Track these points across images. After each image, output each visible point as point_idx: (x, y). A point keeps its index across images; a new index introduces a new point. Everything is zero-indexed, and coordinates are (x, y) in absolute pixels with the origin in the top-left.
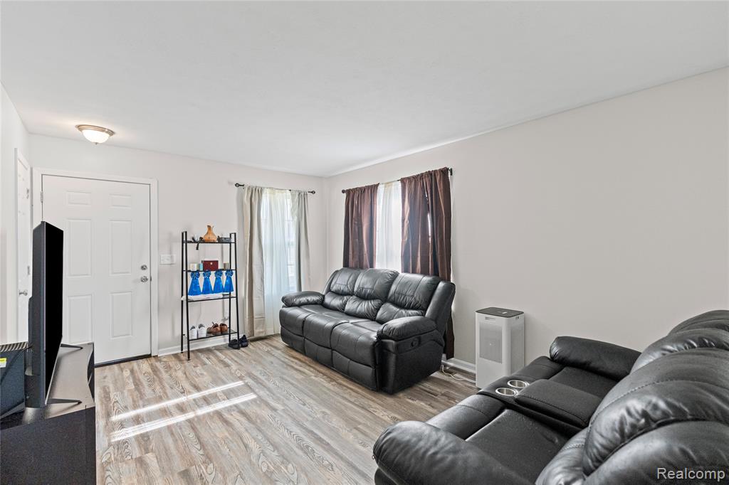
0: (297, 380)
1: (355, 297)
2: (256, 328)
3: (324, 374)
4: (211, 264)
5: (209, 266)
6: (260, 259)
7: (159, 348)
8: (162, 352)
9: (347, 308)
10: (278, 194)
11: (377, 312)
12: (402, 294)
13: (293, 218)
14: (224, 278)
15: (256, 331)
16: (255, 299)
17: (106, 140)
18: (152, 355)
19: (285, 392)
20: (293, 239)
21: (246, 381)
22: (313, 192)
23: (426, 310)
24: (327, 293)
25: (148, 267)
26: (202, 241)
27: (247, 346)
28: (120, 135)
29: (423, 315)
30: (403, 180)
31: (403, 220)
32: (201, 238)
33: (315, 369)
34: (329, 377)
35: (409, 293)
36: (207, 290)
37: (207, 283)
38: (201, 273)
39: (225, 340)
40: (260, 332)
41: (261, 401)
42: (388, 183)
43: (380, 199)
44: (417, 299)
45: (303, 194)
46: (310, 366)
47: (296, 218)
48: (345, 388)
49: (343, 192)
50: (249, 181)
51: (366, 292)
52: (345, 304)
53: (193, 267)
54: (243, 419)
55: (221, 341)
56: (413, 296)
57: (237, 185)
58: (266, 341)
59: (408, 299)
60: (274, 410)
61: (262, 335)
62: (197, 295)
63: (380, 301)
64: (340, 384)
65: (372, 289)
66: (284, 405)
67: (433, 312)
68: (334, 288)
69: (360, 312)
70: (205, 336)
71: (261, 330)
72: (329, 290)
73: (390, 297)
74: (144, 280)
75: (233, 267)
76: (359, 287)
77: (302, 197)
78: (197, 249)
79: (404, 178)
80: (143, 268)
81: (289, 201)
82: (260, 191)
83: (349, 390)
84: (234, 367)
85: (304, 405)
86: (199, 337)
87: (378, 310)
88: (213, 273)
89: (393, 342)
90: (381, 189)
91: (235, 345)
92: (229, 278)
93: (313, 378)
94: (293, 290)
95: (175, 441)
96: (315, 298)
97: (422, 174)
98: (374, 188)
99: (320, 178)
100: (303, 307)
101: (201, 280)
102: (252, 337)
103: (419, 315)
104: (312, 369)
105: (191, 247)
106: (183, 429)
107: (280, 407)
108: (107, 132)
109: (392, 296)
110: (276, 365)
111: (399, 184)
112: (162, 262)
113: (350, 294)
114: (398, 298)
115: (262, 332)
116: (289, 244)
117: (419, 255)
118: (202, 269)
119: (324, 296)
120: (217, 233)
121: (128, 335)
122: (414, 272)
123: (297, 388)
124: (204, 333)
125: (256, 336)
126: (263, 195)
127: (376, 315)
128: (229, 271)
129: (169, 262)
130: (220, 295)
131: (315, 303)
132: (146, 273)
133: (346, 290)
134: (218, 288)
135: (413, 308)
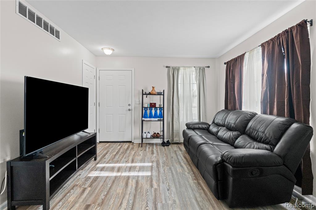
0: (177, 172)
1: (225, 128)
2: (175, 138)
3: (194, 173)
4: (153, 104)
5: (153, 105)
6: (177, 103)
7: (134, 139)
8: (135, 141)
9: (219, 134)
10: (188, 70)
11: (236, 140)
12: (255, 130)
13: (196, 81)
14: (158, 111)
15: (175, 139)
16: (174, 123)
17: (111, 53)
18: (132, 142)
19: (165, 178)
20: (196, 93)
21: (153, 164)
22: (209, 67)
23: (275, 146)
24: (212, 124)
25: (131, 105)
26: (150, 94)
27: (168, 146)
28: (116, 51)
29: (272, 150)
30: (263, 45)
31: (263, 75)
32: (150, 93)
33: (191, 168)
34: (195, 176)
35: (261, 130)
36: (151, 116)
37: (151, 113)
38: (148, 108)
39: (161, 141)
40: (176, 140)
41: (151, 178)
42: (251, 51)
43: (246, 63)
44: (267, 135)
45: (202, 69)
46: (190, 165)
47: (198, 82)
48: (200, 188)
49: (225, 64)
50: (172, 65)
51: (231, 125)
52: (218, 132)
53: (146, 105)
54: (134, 186)
55: (159, 141)
56: (264, 132)
57: (167, 67)
58: (179, 145)
59: (261, 134)
60: (152, 186)
61: (178, 141)
62: (146, 118)
63: (239, 133)
64: (199, 184)
65: (235, 124)
66: (159, 186)
67: (282, 149)
68: (216, 121)
69: (224, 138)
70: (149, 137)
71: (177, 139)
72: (213, 122)
73: (247, 131)
74: (129, 110)
75: (162, 106)
76: (227, 122)
77: (202, 71)
78: (147, 97)
79: (264, 43)
80: (129, 105)
81: (194, 73)
82: (178, 69)
83: (202, 191)
84: (154, 155)
85: (168, 190)
86: (147, 137)
87: (237, 139)
88: (153, 108)
89: (231, 167)
90: (246, 56)
91: (164, 144)
92: (160, 111)
93: (186, 173)
94: (196, 120)
95: (102, 185)
96: (204, 126)
97: (279, 35)
98: (242, 57)
99: (213, 59)
100: (195, 130)
101: (148, 111)
102: (173, 142)
103: (267, 149)
104: (189, 168)
105: (145, 96)
106: (110, 181)
107: (155, 186)
108: (111, 50)
109: (248, 130)
110: (173, 160)
111: (260, 49)
112: (136, 103)
113: (223, 126)
114: (252, 132)
115: (178, 140)
116: (193, 96)
117: (276, 101)
118: (149, 106)
119: (210, 126)
120: (157, 90)
121: (124, 132)
122: (271, 113)
123: (173, 177)
124: (149, 136)
125: (175, 141)
126: (180, 71)
127: (234, 143)
128: (160, 108)
129: (138, 103)
130: (157, 119)
131: (203, 129)
132: (130, 107)
133: (221, 123)
134: (156, 116)
135: (264, 142)
